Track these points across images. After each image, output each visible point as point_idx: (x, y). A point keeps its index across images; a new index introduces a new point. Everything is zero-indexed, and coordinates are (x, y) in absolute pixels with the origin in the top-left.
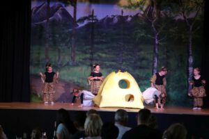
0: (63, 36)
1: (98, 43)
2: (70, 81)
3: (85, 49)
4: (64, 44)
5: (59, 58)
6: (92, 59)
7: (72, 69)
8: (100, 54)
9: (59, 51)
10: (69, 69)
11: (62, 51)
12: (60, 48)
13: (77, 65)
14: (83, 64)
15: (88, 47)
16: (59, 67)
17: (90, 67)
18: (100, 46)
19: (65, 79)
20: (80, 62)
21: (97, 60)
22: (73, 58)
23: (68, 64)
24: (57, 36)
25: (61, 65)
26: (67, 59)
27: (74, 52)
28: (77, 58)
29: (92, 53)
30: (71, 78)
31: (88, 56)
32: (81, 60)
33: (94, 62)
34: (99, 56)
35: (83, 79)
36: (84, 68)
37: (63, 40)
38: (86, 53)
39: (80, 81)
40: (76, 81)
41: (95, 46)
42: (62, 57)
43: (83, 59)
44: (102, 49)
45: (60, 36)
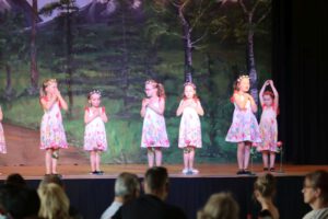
0: (14, 40)
1: (80, 52)
2: (32, 124)
3: (56, 62)
4: (17, 56)
5: (9, 82)
6: (70, 82)
8: (86, 72)
9: (8, 70)
10: (28, 103)
11: (13, 69)
12: (9, 63)
15: (61, 59)
16: (9, 99)
17: (67, 97)
18: (84, 57)
19: (22, 121)
21: (80, 83)
22: (34, 82)
23: (25, 94)
24: (4, 41)
25: (12, 95)
26: (24, 84)
27: (36, 70)
29: (69, 71)
30: (31, 119)
33: (74, 88)
34: (83, 75)
37: (15, 48)
38: (58, 71)
41: (76, 57)
42: (13, 81)
44: (89, 63)
45: (9, 40)
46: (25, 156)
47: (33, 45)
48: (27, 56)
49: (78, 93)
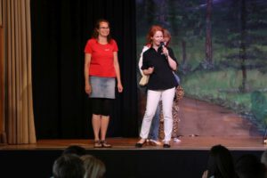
0: (190, 18)
1: (254, 27)
2: (206, 97)
3: (230, 38)
4: (192, 32)
5: (185, 56)
6: (243, 57)
7: (207, 76)
8: (259, 47)
9: (184, 44)
10: (203, 77)
11: (188, 44)
12: (185, 38)
13: (217, 69)
14: (227, 65)
15: (236, 35)
16: (184, 73)
17: (241, 72)
18: (258, 33)
19: (197, 94)
20: (221, 62)
21: (253, 58)
22: (209, 57)
23: (200, 68)
24: (180, 17)
25: (188, 70)
26: (199, 58)
27: (211, 45)
28: (217, 56)
29: (243, 46)
30: (206, 92)
31: (236, 51)
32: (224, 59)
33: (247, 63)
34: (257, 50)
35: (228, 92)
36: (230, 73)
37: (191, 24)
38: (232, 46)
39: (223, 97)
40: (215, 96)
41: (249, 32)
42: (189, 56)
43: (228, 58)
44: (263, 38)
45: (185, 17)
46: (199, 127)
47: (208, 21)
48: (202, 32)
49: (251, 67)
